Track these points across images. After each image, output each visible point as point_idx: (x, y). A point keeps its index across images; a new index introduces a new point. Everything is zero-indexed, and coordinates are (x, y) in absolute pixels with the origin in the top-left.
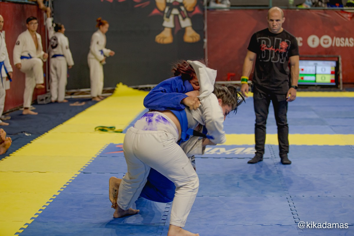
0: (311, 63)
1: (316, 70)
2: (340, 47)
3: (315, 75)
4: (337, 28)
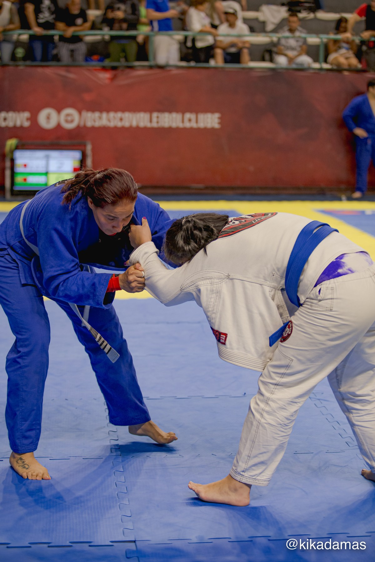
0: (40, 154)
1: (47, 165)
2: (93, 128)
3: (47, 173)
4: (87, 97)
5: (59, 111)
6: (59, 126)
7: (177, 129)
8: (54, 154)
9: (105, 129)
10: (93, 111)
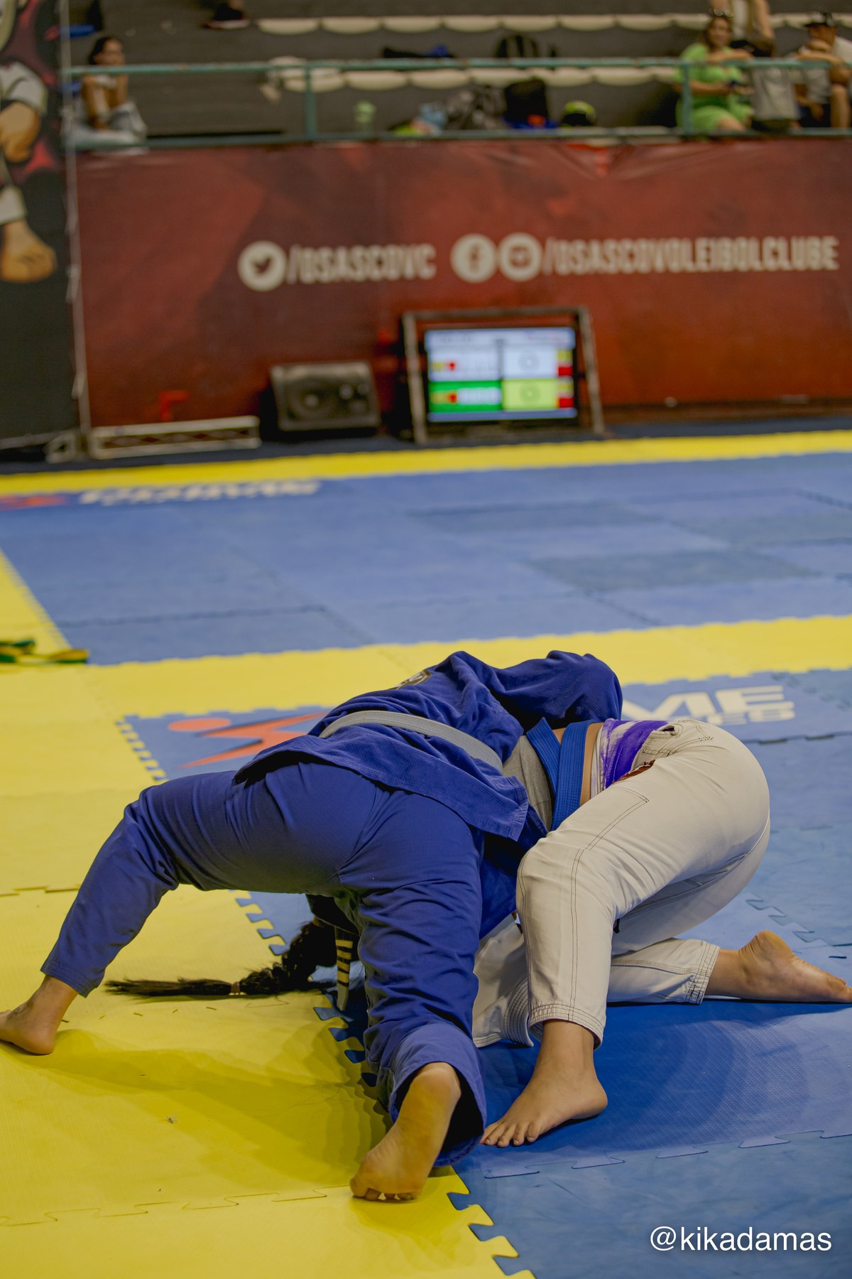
0: (484, 338)
1: (500, 364)
2: (573, 277)
3: (500, 382)
4: (558, 208)
5: (497, 241)
6: (498, 275)
7: (751, 274)
8: (515, 337)
9: (596, 280)
10: (570, 237)
